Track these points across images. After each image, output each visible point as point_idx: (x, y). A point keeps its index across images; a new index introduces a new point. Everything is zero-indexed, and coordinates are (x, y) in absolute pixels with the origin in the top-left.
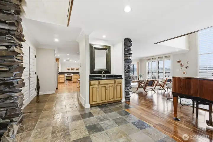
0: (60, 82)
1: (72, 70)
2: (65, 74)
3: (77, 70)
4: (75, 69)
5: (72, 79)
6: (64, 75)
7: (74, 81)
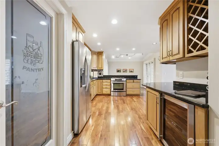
0: (104, 92)
1: (123, 72)
2: (112, 79)
3: (132, 72)
4: (128, 71)
5: (125, 90)
6: (109, 81)
7: (127, 93)
